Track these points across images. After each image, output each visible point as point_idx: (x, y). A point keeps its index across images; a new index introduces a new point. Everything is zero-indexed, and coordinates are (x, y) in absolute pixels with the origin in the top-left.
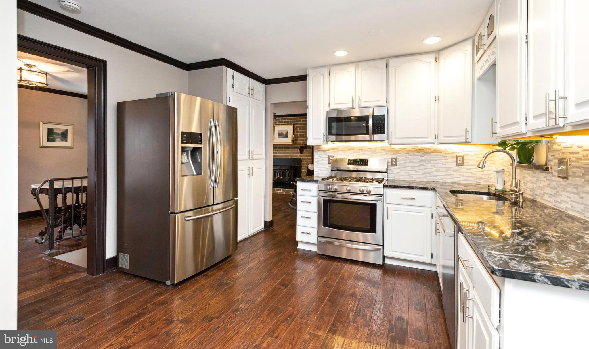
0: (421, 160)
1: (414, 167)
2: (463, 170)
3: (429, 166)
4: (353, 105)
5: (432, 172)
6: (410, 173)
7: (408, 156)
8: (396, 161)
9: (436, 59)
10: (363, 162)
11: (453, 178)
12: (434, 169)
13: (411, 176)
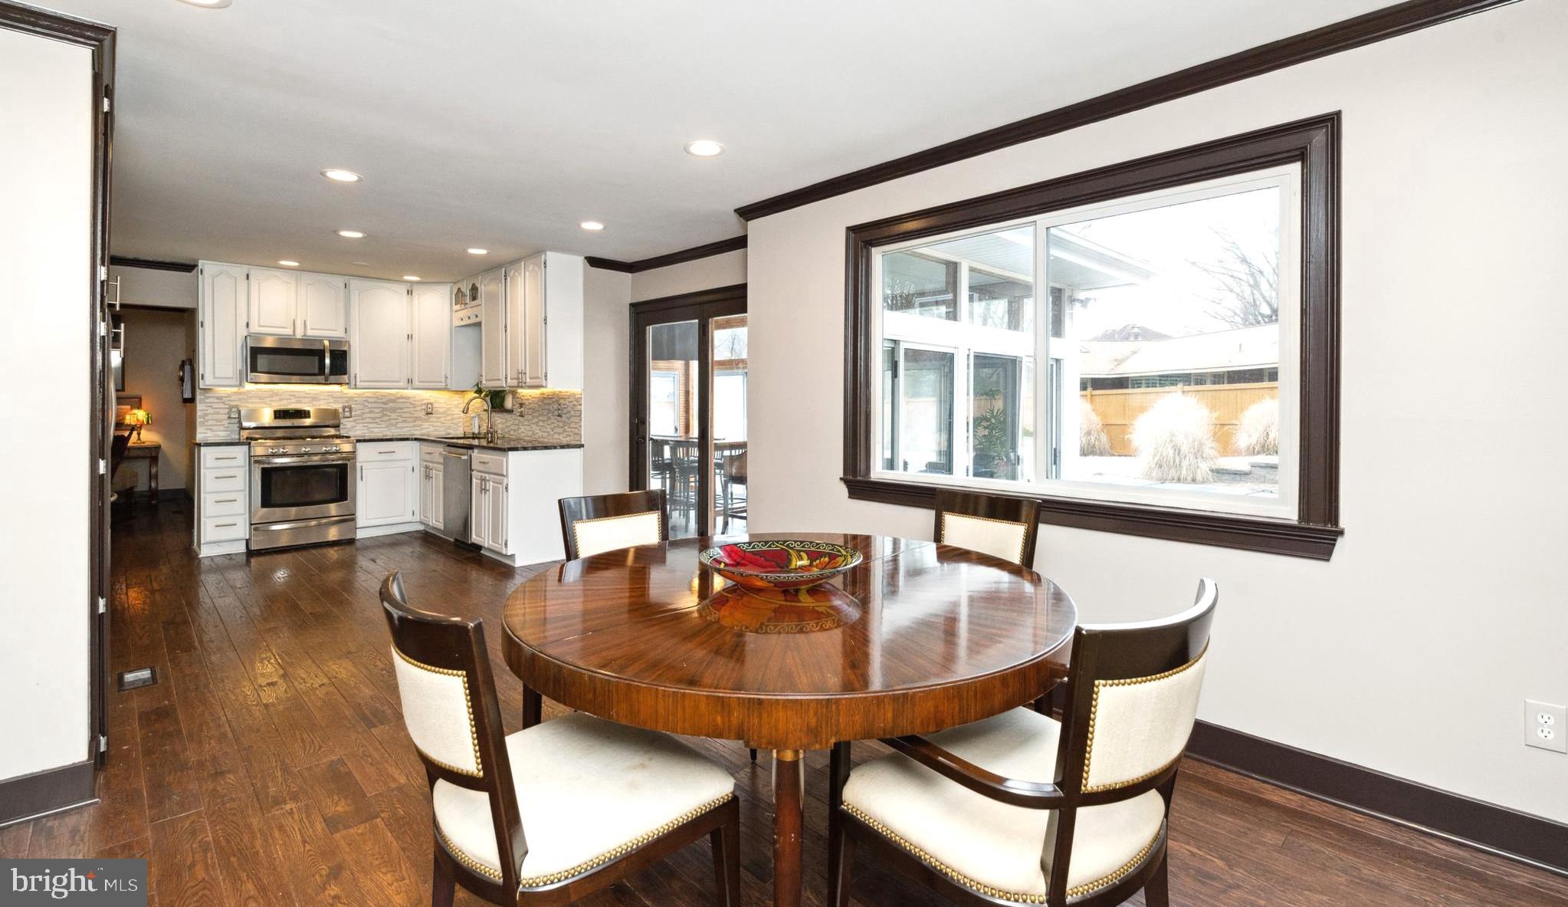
0: (384, 409)
1: (374, 418)
2: (432, 419)
3: (393, 416)
4: (294, 331)
5: (397, 423)
6: (371, 426)
7: (367, 404)
8: (351, 411)
9: (408, 291)
10: (301, 415)
11: (422, 429)
12: (400, 420)
13: (372, 429)
